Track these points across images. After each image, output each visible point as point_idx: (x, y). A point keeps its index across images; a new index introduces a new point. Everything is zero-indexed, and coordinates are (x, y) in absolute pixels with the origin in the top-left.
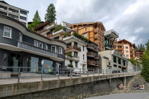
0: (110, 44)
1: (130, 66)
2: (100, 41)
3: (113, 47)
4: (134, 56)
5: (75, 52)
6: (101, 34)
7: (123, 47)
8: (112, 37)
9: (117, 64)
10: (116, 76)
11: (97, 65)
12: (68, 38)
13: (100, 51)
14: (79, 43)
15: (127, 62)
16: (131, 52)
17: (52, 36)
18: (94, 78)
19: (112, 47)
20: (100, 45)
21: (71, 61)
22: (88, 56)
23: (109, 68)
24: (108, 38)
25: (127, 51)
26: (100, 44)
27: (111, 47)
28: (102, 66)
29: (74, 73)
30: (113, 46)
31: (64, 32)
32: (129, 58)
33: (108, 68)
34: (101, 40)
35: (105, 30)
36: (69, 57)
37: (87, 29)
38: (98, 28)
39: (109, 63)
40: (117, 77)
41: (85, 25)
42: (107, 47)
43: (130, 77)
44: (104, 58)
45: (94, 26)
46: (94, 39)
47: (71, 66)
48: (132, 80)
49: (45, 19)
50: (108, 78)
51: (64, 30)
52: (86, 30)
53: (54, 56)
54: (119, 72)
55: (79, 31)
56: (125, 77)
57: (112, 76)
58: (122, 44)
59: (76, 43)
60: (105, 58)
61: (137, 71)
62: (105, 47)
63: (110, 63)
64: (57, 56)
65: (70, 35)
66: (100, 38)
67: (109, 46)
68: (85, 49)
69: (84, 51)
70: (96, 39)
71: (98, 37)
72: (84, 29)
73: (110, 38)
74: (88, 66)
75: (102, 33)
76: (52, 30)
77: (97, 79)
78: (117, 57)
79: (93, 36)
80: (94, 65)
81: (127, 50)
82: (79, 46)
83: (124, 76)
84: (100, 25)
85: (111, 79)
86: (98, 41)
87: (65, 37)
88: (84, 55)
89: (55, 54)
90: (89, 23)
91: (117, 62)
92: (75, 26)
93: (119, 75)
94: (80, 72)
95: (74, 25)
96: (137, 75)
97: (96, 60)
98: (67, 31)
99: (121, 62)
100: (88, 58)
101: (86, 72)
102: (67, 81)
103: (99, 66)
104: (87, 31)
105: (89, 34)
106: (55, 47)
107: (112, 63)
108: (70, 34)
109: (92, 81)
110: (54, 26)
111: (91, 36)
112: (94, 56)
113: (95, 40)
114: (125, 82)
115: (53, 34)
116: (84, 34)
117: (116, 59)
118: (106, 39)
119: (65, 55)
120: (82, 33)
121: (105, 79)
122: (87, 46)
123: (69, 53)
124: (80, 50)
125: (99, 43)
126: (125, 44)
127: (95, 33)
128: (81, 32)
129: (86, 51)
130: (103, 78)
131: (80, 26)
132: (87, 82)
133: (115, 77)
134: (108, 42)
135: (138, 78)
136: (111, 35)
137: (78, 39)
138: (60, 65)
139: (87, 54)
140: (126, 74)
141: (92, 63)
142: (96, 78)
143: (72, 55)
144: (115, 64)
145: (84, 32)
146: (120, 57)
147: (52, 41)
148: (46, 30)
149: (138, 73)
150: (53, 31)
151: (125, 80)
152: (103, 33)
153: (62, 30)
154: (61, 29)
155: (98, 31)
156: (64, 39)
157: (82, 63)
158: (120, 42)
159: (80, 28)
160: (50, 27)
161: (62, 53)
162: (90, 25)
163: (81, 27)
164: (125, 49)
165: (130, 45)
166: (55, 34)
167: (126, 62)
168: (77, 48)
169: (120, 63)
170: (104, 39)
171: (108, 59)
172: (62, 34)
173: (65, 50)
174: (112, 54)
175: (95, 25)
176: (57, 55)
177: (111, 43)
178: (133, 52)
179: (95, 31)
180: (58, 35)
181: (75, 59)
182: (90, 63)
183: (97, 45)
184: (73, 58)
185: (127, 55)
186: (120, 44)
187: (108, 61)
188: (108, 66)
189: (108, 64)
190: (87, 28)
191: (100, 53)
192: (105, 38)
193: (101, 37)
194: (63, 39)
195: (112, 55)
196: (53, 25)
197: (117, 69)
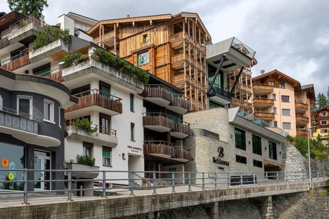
0: (225, 85)
1: (293, 162)
2: (193, 76)
3: (238, 98)
4: (309, 125)
5: (102, 116)
6: (196, 53)
7: (272, 97)
8: (234, 64)
9: (249, 153)
10: (236, 193)
11: (177, 156)
12: (78, 68)
13: (189, 112)
14: (114, 84)
15: (284, 148)
16: (299, 114)
17: (28, 62)
18: (154, 202)
19: (233, 96)
20: (193, 92)
21: (89, 146)
22: (147, 126)
23: (220, 168)
24: (218, 66)
25: (286, 112)
26: (193, 86)
27: (230, 96)
28: (196, 161)
29: (97, 184)
30: (238, 94)
31: (67, 50)
32: (293, 133)
33: (215, 166)
34: (196, 73)
35: (209, 41)
36: (81, 133)
37: (148, 38)
38: (183, 35)
39: (221, 151)
40: (239, 197)
41: (141, 25)
42: (216, 98)
43: (287, 196)
44: (201, 135)
45: (170, 27)
46: (171, 69)
47: (87, 161)
48: (294, 207)
49: (11, 4)
50: (208, 201)
51: (65, 44)
52: (144, 41)
53: (25, 130)
54: (249, 180)
55: (121, 43)
56: (268, 196)
57: (221, 194)
58: (268, 88)
59: (104, 86)
60: (206, 133)
61: (313, 177)
62: (209, 96)
63: (225, 152)
64: (36, 129)
65: (86, 60)
66: (193, 66)
67: (222, 93)
68: (138, 103)
69: (132, 110)
70: (176, 72)
71: (185, 66)
72: (140, 38)
73: (225, 67)
74: (146, 162)
75: (199, 51)
76: (27, 42)
77: (167, 206)
78: (249, 130)
79: (167, 61)
80: (168, 157)
81: (285, 105)
82: (115, 95)
83: (265, 194)
84: (191, 22)
85: (219, 202)
86: (184, 77)
87: (68, 65)
88: (133, 125)
89: (30, 123)
90: (156, 18)
91: (249, 147)
92: (108, 28)
93: (247, 191)
94: (103, 181)
95: (105, 25)
96: (312, 192)
97: (175, 140)
98: (76, 46)
99: (263, 149)
100: (149, 134)
101: (140, 183)
102: (55, 211)
103: (186, 160)
104: (149, 44)
105: (156, 53)
106: (28, 101)
107: (231, 153)
108: (83, 56)
109: (146, 211)
110: (32, 30)
111: (161, 62)
112: (168, 129)
113: (176, 74)
114: (268, 215)
115: (31, 55)
116: (139, 53)
117: (243, 138)
118: (212, 70)
119: (68, 125)
120: (133, 49)
121: (196, 203)
122: (144, 94)
123: (81, 118)
124: (118, 108)
125: (188, 83)
126: (278, 87)
127: (176, 51)
128: (129, 46)
129: (140, 110)
130: (187, 199)
131: (124, 26)
132: (127, 214)
133: (232, 197)
134: (218, 82)
135: (313, 201)
136: (227, 57)
137: (113, 72)
138: (49, 158)
139: (145, 121)
140: (273, 188)
141: (162, 152)
142: (161, 202)
143: (93, 126)
144: (240, 153)
145: (138, 47)
146: (258, 130)
147: (19, 79)
148: (8, 43)
149: (315, 184)
150: (32, 46)
151: (269, 208)
152: (203, 49)
153: (58, 43)
154: (56, 39)
155: (184, 45)
156: (65, 73)
157: (127, 151)
158: (263, 80)
159: (125, 35)
160: (21, 32)
161: (52, 121)
162: (157, 23)
163: (128, 30)
164: (279, 104)
165: (297, 89)
166: (36, 54)
167: (279, 149)
168: (106, 101)
169: (257, 150)
170: (206, 71)
171: (216, 136)
172: (57, 55)
173: (65, 108)
174: (231, 120)
175: (176, 24)
176: (36, 125)
177: (231, 85)
178: (308, 114)
179: (176, 44)
180: (47, 60)
181: (103, 137)
182: (155, 152)
183: (179, 92)
184: (94, 134)
185: (287, 125)
186: (263, 87)
187: (215, 145)
188: (215, 161)
189: (216, 155)
190: (148, 33)
191: (188, 118)
192: (210, 66)
193: (196, 65)
194: (63, 71)
195: (231, 123)
196: (30, 27)
197: (247, 169)
